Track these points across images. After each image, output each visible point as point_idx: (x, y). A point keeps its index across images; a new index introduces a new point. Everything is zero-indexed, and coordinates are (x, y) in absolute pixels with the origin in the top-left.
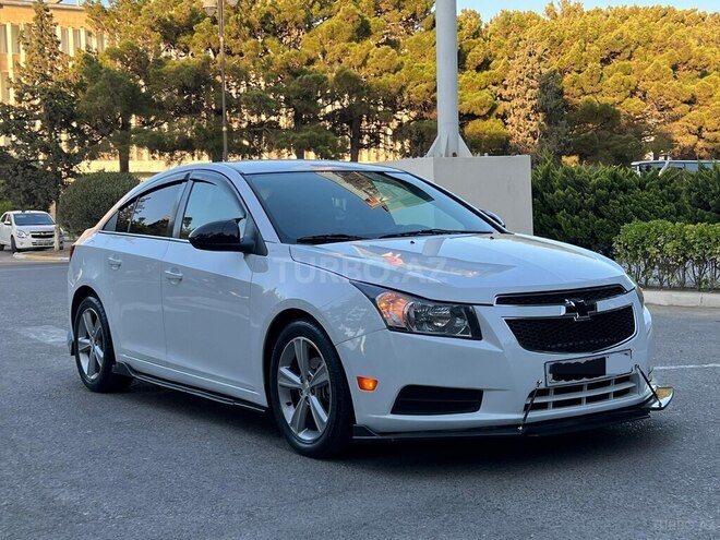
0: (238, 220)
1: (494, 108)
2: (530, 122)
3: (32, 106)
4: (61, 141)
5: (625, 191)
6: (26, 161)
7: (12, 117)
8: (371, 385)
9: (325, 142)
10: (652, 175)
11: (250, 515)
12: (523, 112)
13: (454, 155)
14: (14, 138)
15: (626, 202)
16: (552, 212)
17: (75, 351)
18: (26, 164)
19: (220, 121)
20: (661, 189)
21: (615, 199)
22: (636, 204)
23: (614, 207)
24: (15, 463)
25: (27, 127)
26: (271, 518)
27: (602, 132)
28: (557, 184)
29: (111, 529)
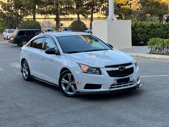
0: (55, 48)
1: (128, 2)
2: (137, 6)
3: (11, 3)
4: (18, 12)
5: (154, 28)
6: (10, 17)
7: (6, 6)
8: (80, 83)
9: (84, 12)
10: (162, 24)
11: (54, 109)
12: (135, 3)
13: (113, 20)
14: (7, 11)
15: (155, 31)
16: (136, 34)
17: (22, 71)
18: (10, 18)
19: (58, 7)
20: (164, 27)
21: (152, 30)
22: (157, 32)
23: (152, 32)
24: (10, 97)
25: (10, 9)
26: (58, 110)
27: (156, 8)
28: (138, 26)
29: (28, 111)
